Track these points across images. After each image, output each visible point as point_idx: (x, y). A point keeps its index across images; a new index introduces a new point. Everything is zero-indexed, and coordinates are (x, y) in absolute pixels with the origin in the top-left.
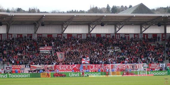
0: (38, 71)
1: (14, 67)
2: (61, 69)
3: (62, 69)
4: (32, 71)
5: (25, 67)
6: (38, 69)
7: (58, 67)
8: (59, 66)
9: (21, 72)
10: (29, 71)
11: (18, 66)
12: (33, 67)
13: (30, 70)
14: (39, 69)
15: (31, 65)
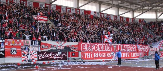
0: (53, 53)
1: (9, 44)
2: (86, 50)
3: (88, 50)
4: (43, 53)
5: (32, 44)
6: (53, 49)
7: (83, 47)
8: (84, 45)
9: (24, 55)
10: (39, 53)
11: (18, 41)
12: (46, 44)
13: (39, 51)
14: (55, 49)
15: (42, 41)
